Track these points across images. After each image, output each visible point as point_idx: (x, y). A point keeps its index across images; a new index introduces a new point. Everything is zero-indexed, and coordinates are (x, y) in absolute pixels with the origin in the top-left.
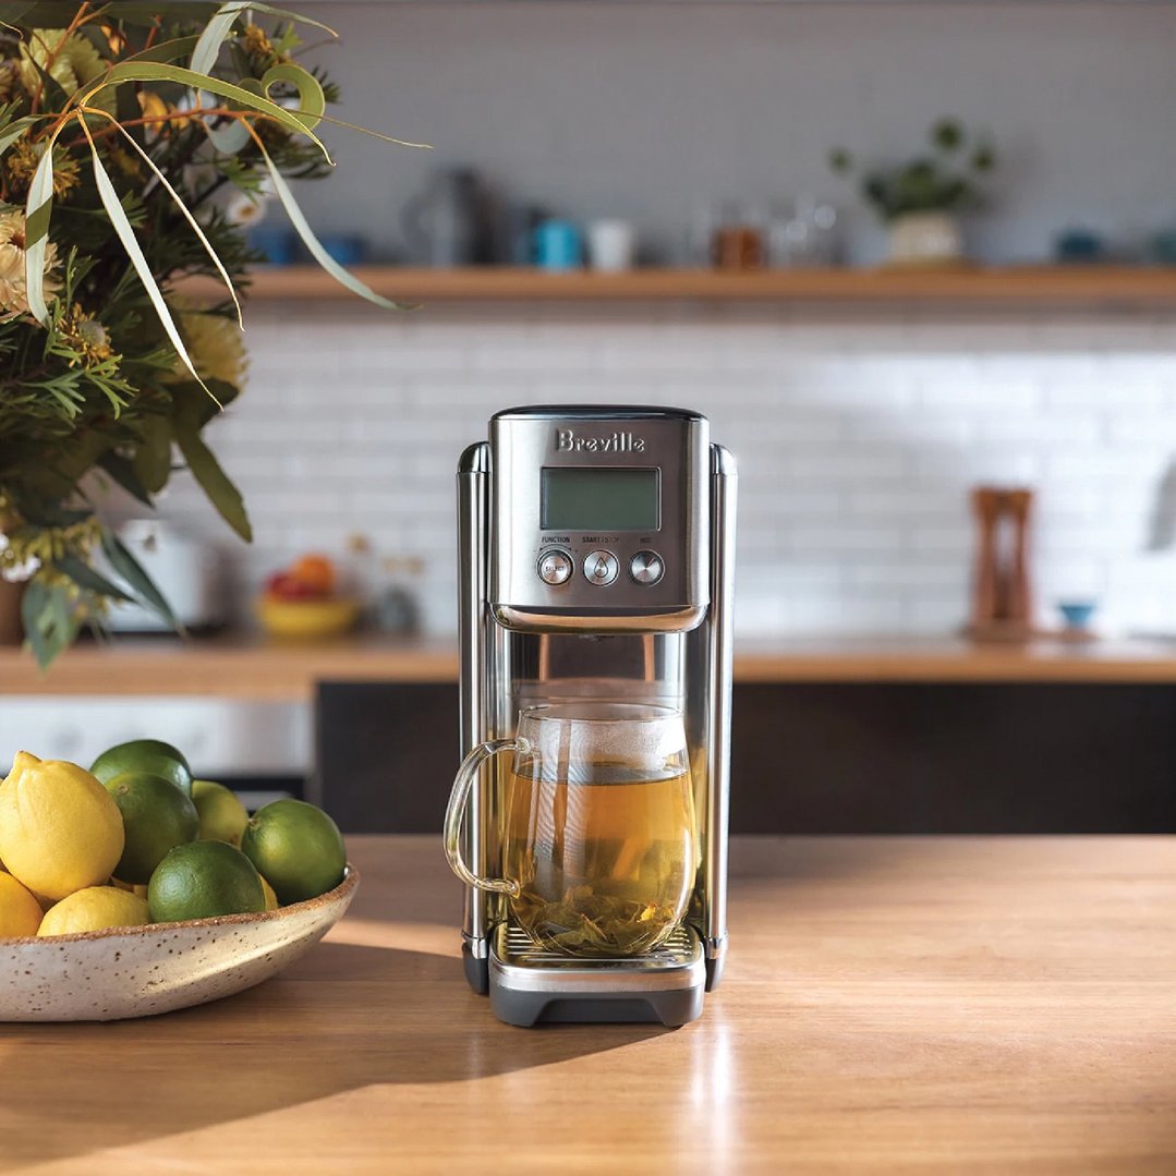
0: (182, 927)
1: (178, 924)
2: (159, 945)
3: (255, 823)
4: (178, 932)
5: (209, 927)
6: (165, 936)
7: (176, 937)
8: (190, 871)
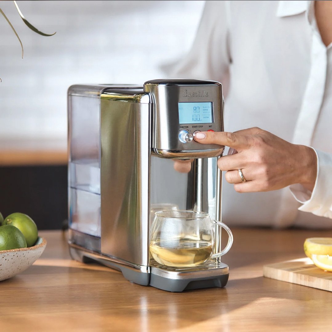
0: (10, 251)
1: (9, 251)
2: (3, 257)
3: (10, 221)
4: (8, 253)
5: (17, 252)
6: (5, 254)
7: (8, 255)
8: (6, 234)
